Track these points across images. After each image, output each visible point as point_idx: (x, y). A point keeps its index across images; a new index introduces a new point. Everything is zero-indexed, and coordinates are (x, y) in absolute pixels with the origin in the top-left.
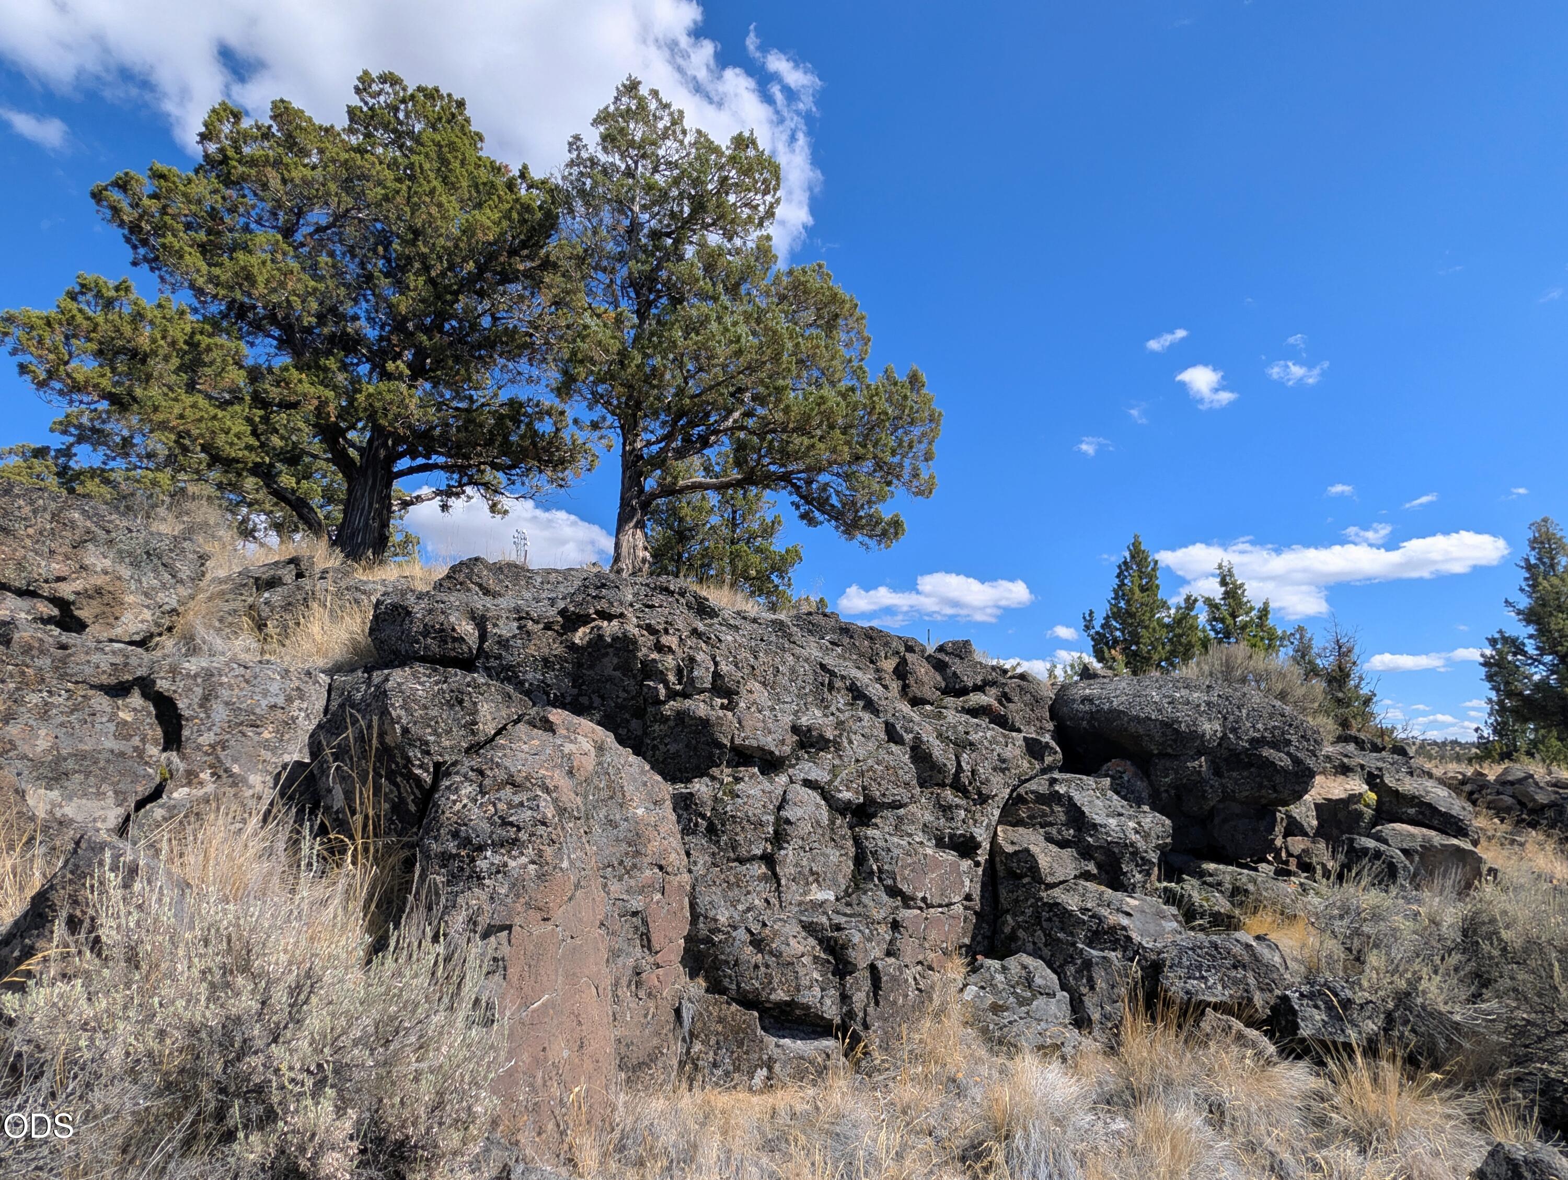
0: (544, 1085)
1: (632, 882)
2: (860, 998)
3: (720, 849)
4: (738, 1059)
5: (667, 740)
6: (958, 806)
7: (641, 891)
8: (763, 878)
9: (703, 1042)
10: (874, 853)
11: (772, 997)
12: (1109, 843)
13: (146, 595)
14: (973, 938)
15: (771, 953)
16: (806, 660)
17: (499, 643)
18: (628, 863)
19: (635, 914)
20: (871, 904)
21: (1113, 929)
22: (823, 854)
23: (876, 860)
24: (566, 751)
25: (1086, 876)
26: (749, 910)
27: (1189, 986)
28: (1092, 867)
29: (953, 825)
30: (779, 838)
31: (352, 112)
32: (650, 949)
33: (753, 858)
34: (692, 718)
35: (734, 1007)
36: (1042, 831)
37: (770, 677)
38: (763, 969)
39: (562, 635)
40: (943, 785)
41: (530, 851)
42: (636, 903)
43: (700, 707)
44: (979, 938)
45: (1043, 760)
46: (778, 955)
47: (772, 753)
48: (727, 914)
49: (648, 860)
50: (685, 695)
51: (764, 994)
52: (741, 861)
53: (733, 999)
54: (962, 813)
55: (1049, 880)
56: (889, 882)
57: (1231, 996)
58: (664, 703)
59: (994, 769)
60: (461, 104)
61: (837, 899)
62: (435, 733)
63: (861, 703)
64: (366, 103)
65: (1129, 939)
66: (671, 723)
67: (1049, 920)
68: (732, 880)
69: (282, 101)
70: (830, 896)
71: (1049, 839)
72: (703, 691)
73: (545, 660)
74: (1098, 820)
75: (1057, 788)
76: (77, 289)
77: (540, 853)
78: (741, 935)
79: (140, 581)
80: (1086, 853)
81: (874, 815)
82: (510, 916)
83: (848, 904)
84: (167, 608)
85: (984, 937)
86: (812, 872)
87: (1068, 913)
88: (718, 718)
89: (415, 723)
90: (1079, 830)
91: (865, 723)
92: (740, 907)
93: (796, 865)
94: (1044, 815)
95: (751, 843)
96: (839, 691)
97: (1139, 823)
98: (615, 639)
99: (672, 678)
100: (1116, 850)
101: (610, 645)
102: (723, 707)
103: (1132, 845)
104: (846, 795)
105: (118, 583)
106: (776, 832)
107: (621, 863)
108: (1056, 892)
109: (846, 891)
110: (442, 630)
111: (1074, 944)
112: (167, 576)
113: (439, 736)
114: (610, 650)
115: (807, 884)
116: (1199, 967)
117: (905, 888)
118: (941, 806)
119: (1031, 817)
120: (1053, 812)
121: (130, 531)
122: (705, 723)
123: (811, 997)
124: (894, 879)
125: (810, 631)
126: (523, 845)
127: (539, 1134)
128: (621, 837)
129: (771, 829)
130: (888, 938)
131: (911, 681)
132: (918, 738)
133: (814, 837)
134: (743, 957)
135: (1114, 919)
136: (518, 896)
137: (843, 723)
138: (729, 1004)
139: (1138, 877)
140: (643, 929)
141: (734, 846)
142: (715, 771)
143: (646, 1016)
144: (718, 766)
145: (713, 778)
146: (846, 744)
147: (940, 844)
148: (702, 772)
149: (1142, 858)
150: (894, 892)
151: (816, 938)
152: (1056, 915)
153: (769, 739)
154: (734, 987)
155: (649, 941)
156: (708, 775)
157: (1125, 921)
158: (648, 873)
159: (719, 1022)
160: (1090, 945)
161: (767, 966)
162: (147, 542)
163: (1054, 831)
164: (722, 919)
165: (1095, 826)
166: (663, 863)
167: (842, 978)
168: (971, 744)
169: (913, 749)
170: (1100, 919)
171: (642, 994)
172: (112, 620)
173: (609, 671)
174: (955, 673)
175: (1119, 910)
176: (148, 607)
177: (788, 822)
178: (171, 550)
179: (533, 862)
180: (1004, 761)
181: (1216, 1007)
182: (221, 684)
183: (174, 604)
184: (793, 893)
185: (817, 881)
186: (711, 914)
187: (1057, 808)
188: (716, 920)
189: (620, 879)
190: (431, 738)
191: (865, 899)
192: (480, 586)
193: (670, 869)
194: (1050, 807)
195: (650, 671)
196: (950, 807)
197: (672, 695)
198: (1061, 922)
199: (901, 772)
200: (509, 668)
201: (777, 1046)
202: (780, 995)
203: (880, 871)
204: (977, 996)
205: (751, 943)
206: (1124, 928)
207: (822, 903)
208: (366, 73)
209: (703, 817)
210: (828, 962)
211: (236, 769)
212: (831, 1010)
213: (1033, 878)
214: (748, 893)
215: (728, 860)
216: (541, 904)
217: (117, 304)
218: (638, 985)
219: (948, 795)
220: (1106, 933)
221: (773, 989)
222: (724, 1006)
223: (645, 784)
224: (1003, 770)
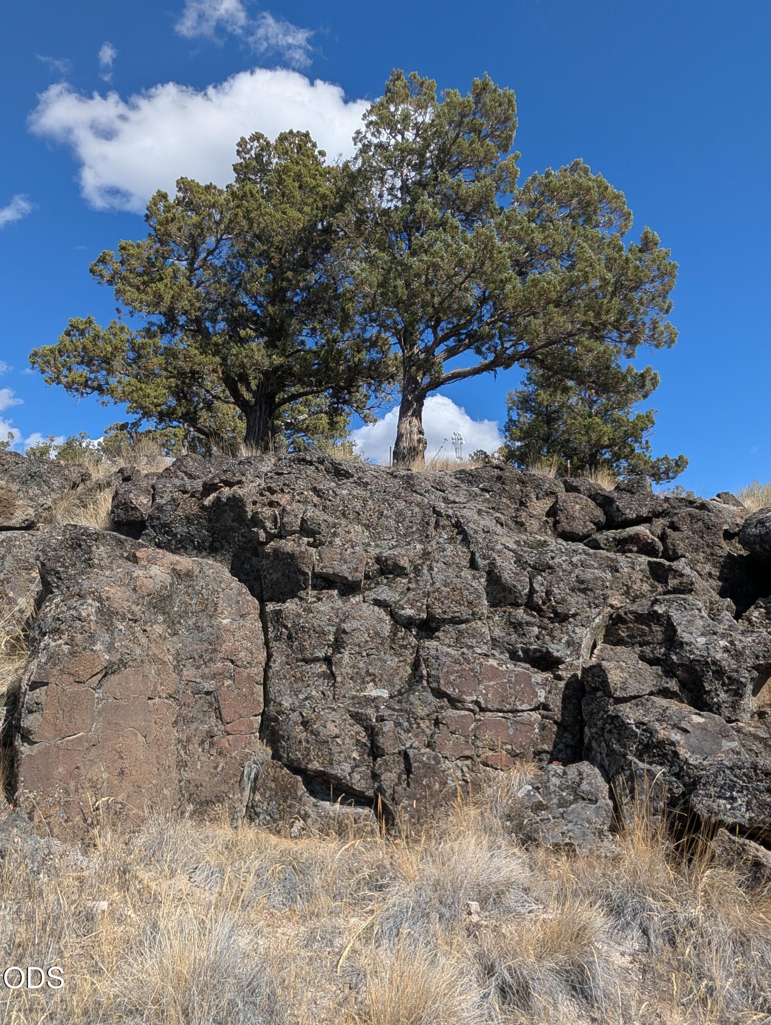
0: (77, 791)
1: (207, 671)
2: (389, 778)
3: (293, 652)
4: (283, 810)
5: (271, 571)
6: (528, 623)
7: (214, 677)
8: (323, 675)
9: (261, 794)
10: (426, 660)
11: (309, 766)
12: (691, 661)
13: (31, 499)
14: (555, 747)
15: (312, 732)
16: (418, 505)
17: (157, 508)
18: (207, 657)
19: (208, 693)
20: (417, 702)
21: (661, 744)
22: (380, 659)
23: (427, 666)
24: (135, 575)
25: (665, 693)
26: (306, 699)
27: (715, 806)
28: (673, 685)
29: (526, 640)
30: (338, 645)
31: (236, 168)
32: (221, 720)
33: (317, 660)
34: (283, 554)
35: (285, 770)
36: (638, 649)
37: (375, 519)
38: (304, 744)
39: (199, 499)
40: (516, 605)
41: (65, 637)
42: (209, 685)
43: (288, 545)
44: (561, 746)
45: (667, 583)
46: (316, 734)
47: (346, 578)
48: (290, 701)
49: (221, 655)
50: (280, 536)
51: (304, 763)
52: (307, 661)
53: (285, 765)
54: (536, 630)
55: (618, 694)
56: (434, 685)
57: (751, 819)
58: (267, 543)
59: (573, 590)
60: (307, 135)
61: (391, 697)
62: (63, 566)
63: (460, 537)
64: (244, 159)
65: (676, 754)
66: (271, 558)
67: (610, 732)
68: (298, 675)
69: (182, 178)
70: (385, 694)
71: (642, 658)
72: (294, 532)
73: (187, 518)
74: (686, 637)
75: (656, 608)
76: (70, 328)
77: (72, 639)
78: (295, 716)
79: (27, 492)
80: (669, 671)
81: (437, 630)
82: (47, 675)
83: (400, 702)
84: (46, 506)
85: (567, 746)
86: (368, 673)
87: (624, 726)
88: (301, 552)
89: (49, 560)
90: (669, 649)
91: (448, 553)
92: (301, 697)
93: (353, 667)
94: (644, 634)
95: (315, 647)
96: (444, 527)
97: (732, 643)
98: (229, 499)
99: (268, 524)
100: (698, 668)
101: (226, 504)
102: (309, 544)
103: (714, 663)
104: (409, 612)
105: (9, 494)
106: (336, 639)
107: (201, 657)
108: (621, 707)
109: (399, 691)
110: (125, 503)
111: (624, 756)
112: (46, 488)
113: (67, 567)
114: (227, 508)
115: (363, 682)
116: (731, 788)
117: (450, 691)
118: (511, 623)
119: (631, 637)
120: (651, 631)
121: (17, 464)
122: (291, 556)
123: (342, 770)
124: (439, 682)
125: (470, 482)
126: (62, 633)
127: (66, 821)
128: (205, 638)
129: (332, 638)
130: (428, 732)
131: (561, 517)
132: (493, 564)
133: (371, 645)
134: (294, 734)
135: (663, 732)
136: (55, 665)
137: (429, 553)
138: (282, 768)
139: (723, 696)
140: (215, 705)
141: (302, 649)
142: (302, 594)
143: (216, 768)
144: (304, 589)
145: (301, 599)
146: (425, 571)
147: (514, 656)
148: (293, 595)
149: (729, 678)
150: (439, 694)
151: (363, 726)
152: (616, 727)
153: (345, 567)
154: (285, 756)
155: (220, 714)
156: (297, 596)
157: (676, 736)
158: (219, 665)
159: (273, 781)
160: (640, 757)
161: (308, 742)
162: (28, 470)
163: (648, 650)
164: (286, 704)
165: (681, 644)
166: (234, 658)
167: (375, 760)
168: (550, 567)
169: (489, 573)
170: (651, 732)
171: (213, 752)
172: (9, 515)
173: (229, 523)
174: (618, 507)
175: (675, 726)
176: (32, 507)
177: (344, 632)
178: (49, 473)
179: (67, 644)
180: (582, 582)
181: (732, 829)
182: (15, 546)
183: (50, 503)
184: (350, 689)
185: (373, 680)
186: (278, 700)
187: (655, 628)
188: (281, 705)
189: (198, 668)
190: (62, 569)
191: (412, 698)
192: (186, 473)
193: (239, 663)
194: (649, 626)
195: (256, 521)
196: (520, 624)
197: (271, 537)
198: (619, 734)
199: (466, 593)
200: (164, 525)
201: (315, 805)
202: (315, 765)
203: (429, 675)
204: (528, 794)
205: (302, 723)
206: (673, 744)
207: (375, 699)
208: (242, 139)
209: (286, 627)
210: (366, 745)
211: (11, 595)
212: (359, 782)
213: (604, 692)
214: (308, 686)
215: (298, 660)
216: (72, 672)
217: (87, 331)
218: (212, 745)
219: (520, 613)
220: (656, 747)
221: (310, 760)
222: (278, 770)
223: (238, 602)
224: (584, 591)
